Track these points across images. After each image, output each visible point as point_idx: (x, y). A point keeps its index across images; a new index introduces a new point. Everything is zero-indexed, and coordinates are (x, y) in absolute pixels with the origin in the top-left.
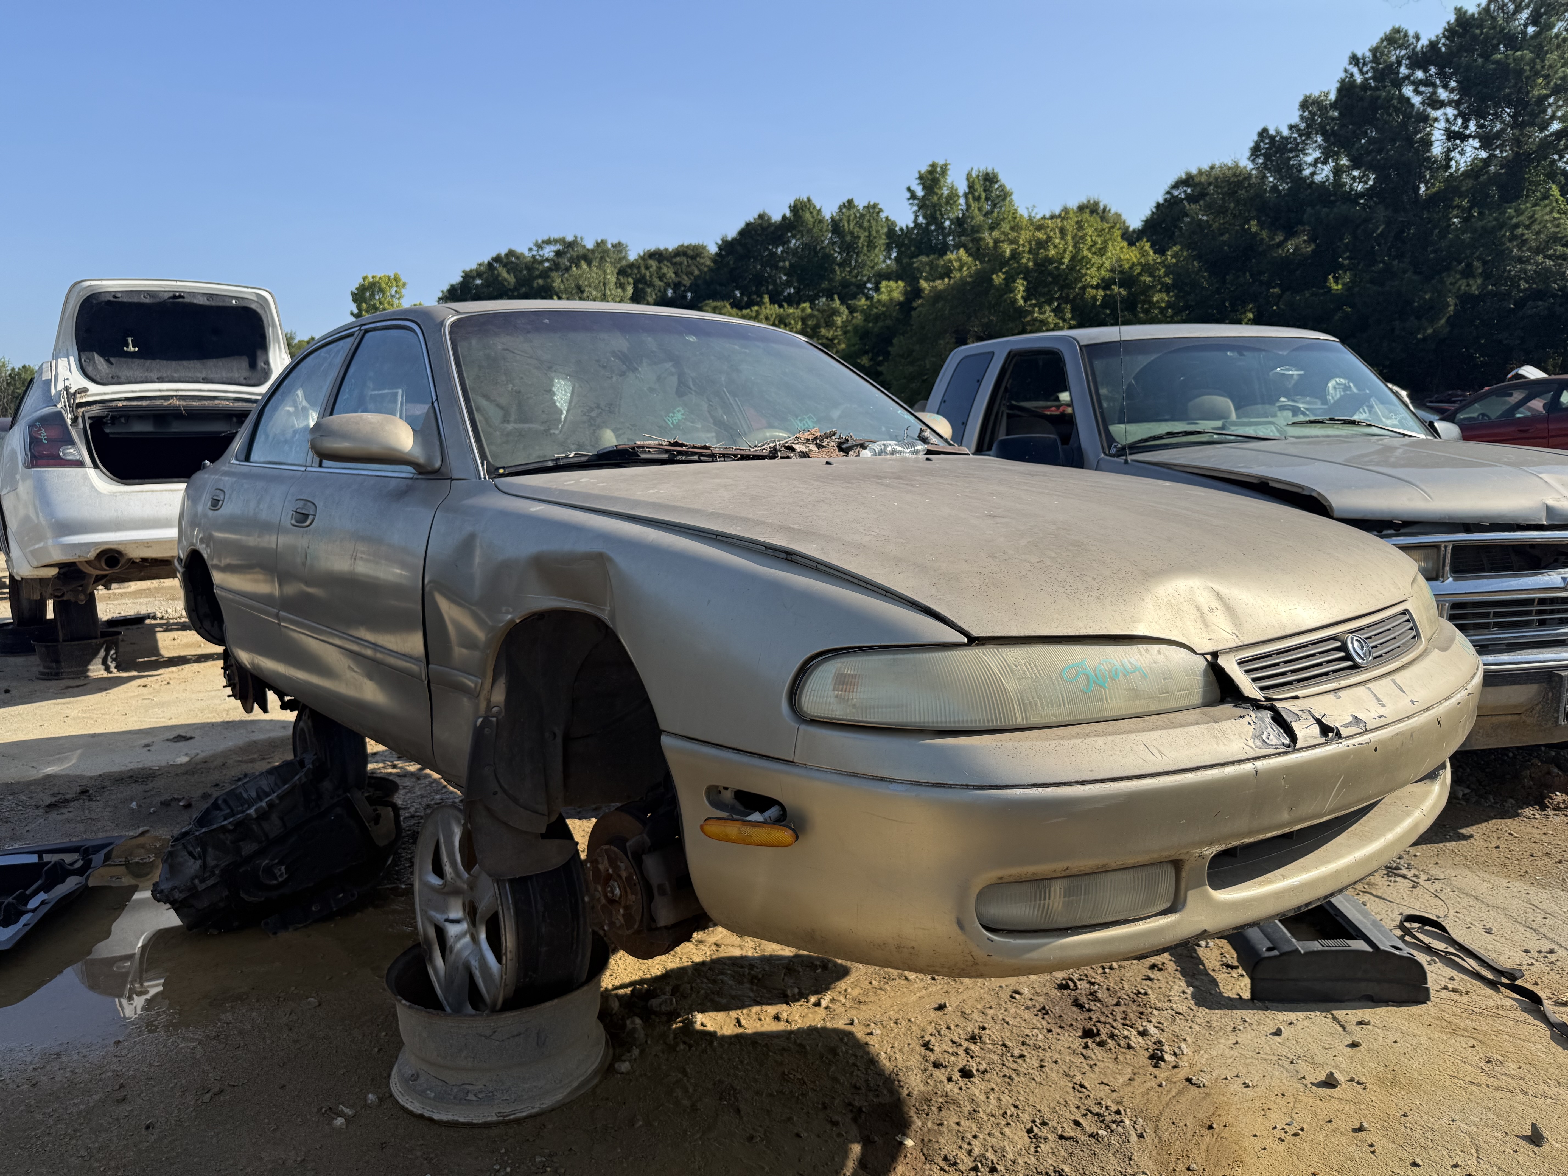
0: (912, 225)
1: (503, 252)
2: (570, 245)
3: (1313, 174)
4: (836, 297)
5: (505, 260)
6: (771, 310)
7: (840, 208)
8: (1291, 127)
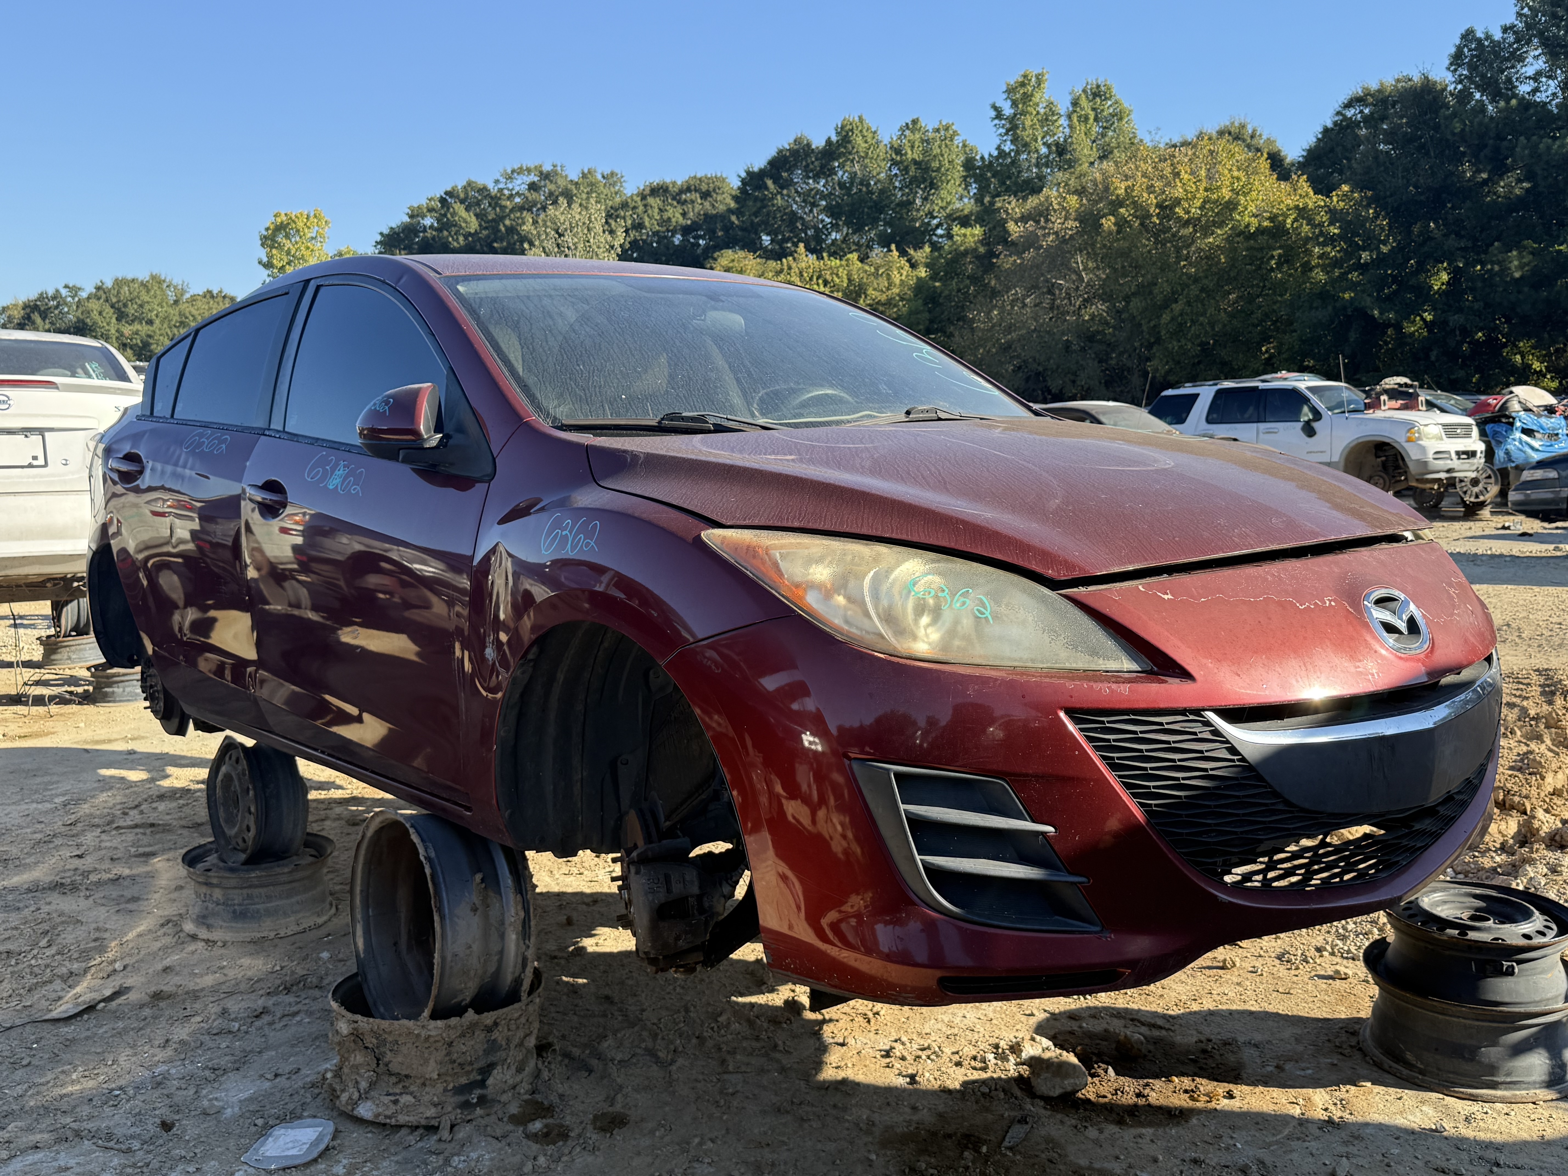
0: (995, 153)
1: (460, 184)
2: (546, 176)
3: (1536, 90)
4: (893, 247)
5: (462, 196)
6: (806, 260)
7: (902, 130)
8: (1505, 30)
